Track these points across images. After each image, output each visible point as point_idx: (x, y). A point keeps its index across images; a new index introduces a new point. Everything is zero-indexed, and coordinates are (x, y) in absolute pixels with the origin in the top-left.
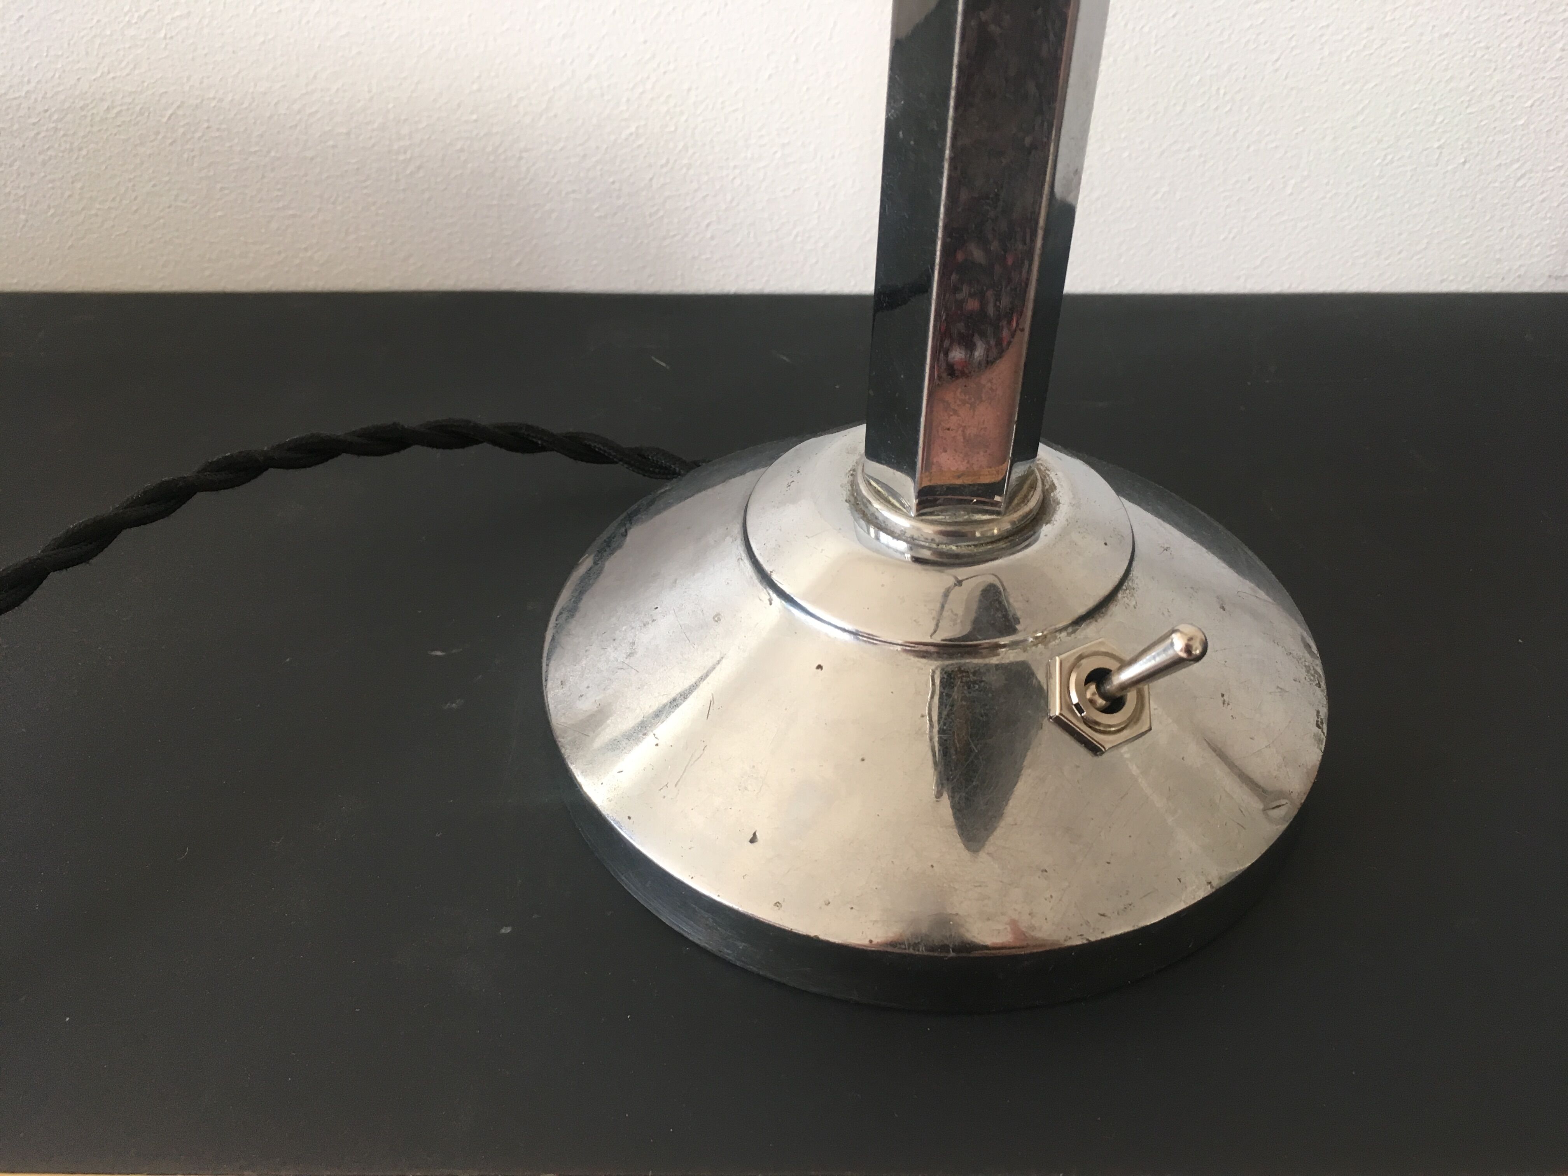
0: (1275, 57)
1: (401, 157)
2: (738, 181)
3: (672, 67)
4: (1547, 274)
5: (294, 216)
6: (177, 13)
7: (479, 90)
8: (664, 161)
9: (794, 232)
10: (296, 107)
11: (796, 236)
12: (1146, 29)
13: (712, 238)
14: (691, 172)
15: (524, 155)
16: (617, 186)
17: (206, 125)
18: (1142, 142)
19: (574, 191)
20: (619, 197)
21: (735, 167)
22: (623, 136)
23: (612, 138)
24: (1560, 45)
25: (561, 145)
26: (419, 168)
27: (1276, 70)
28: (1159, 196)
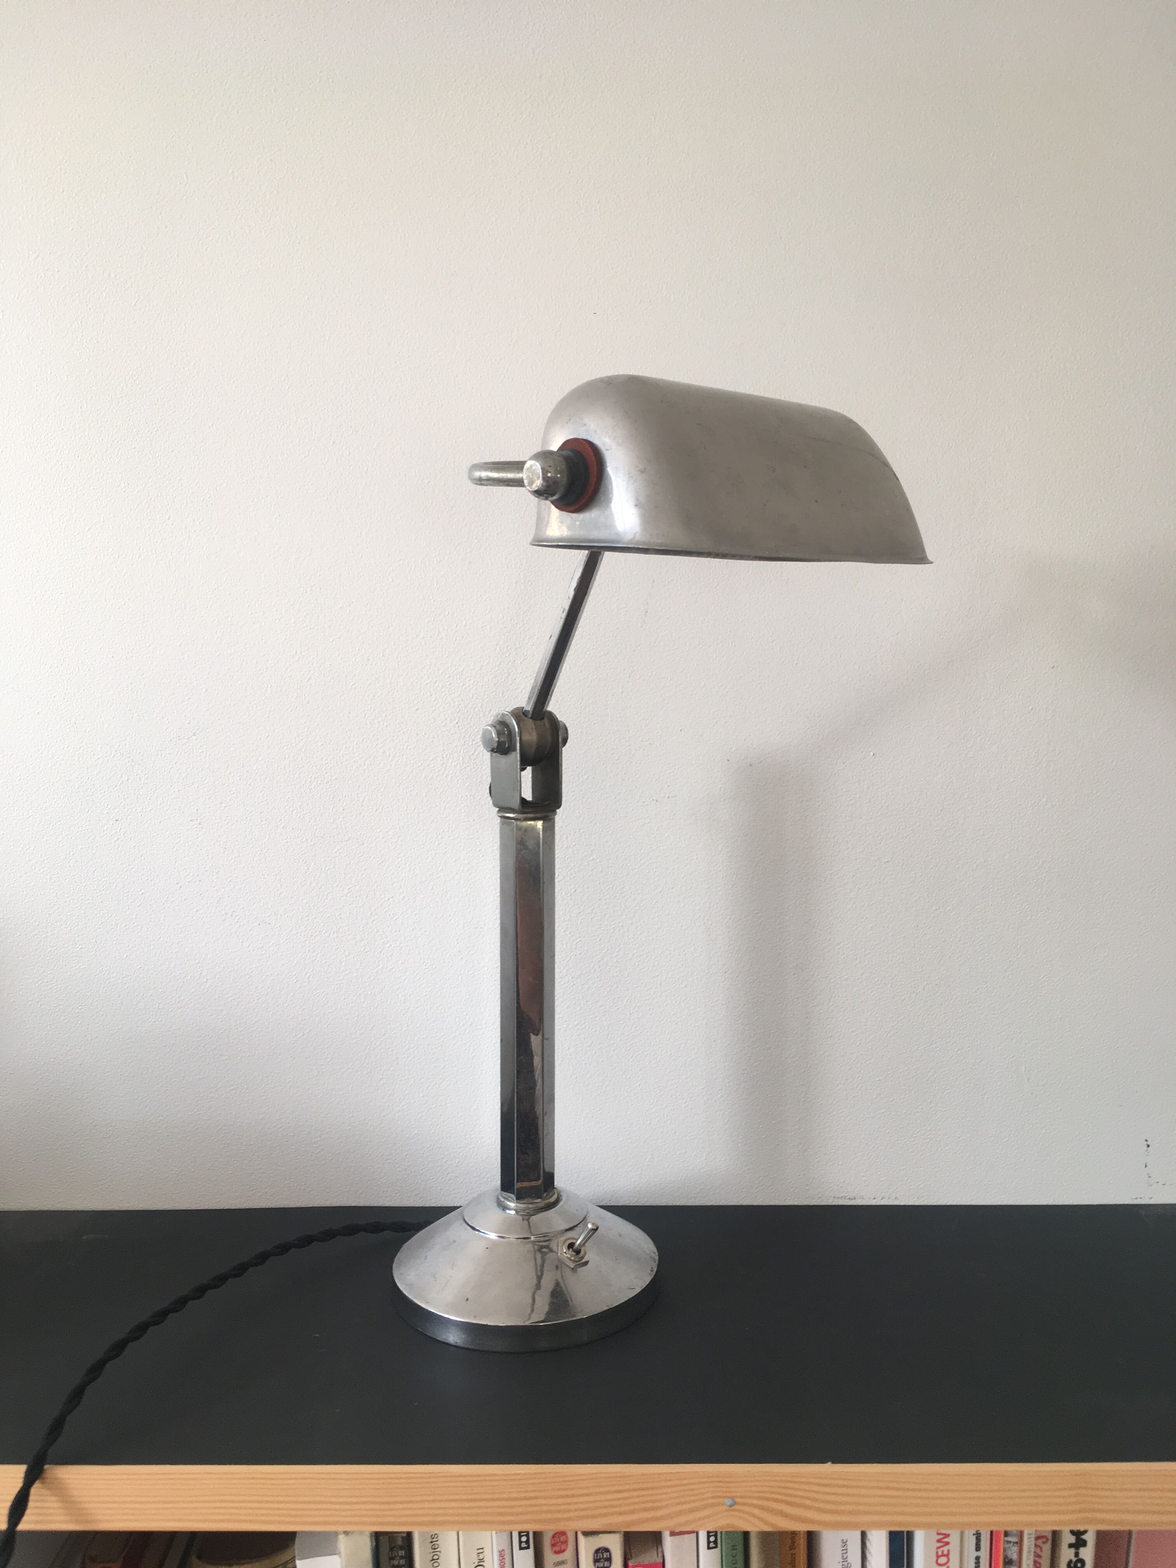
0: (685, 1101)
1: (315, 1145)
2: (461, 1154)
3: (434, 1106)
4: (833, 1196)
5: (263, 1172)
6: (232, 1088)
7: (352, 1117)
8: (429, 1145)
9: (487, 1177)
10: (274, 1125)
11: (487, 1179)
12: (629, 1090)
13: (449, 1180)
14: (441, 1150)
15: (369, 1144)
16: (408, 1157)
17: (233, 1133)
18: (636, 1136)
19: (388, 1159)
20: (408, 1162)
21: (460, 1148)
22: (412, 1135)
23: (407, 1136)
24: (802, 1095)
25: (385, 1139)
26: (322, 1150)
27: (686, 1107)
28: (647, 1160)
